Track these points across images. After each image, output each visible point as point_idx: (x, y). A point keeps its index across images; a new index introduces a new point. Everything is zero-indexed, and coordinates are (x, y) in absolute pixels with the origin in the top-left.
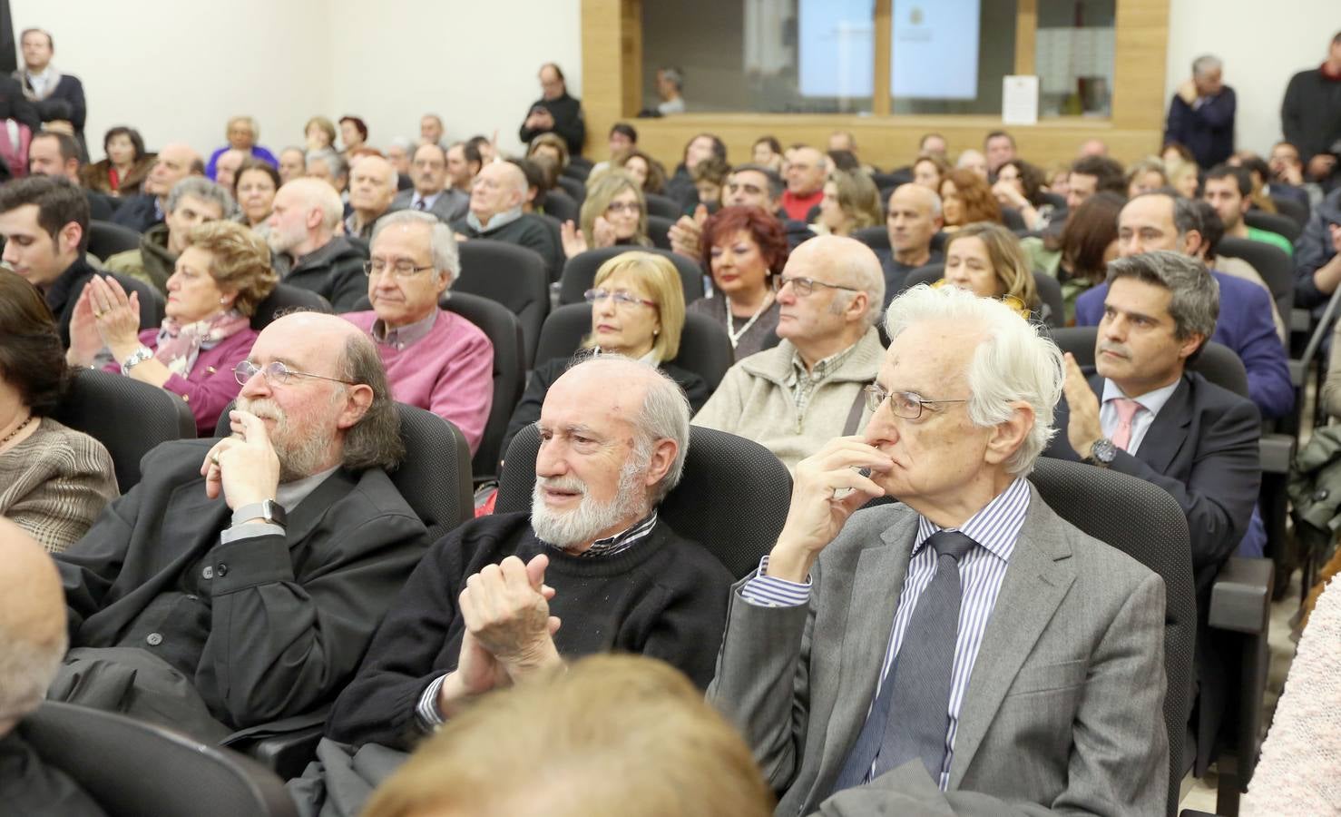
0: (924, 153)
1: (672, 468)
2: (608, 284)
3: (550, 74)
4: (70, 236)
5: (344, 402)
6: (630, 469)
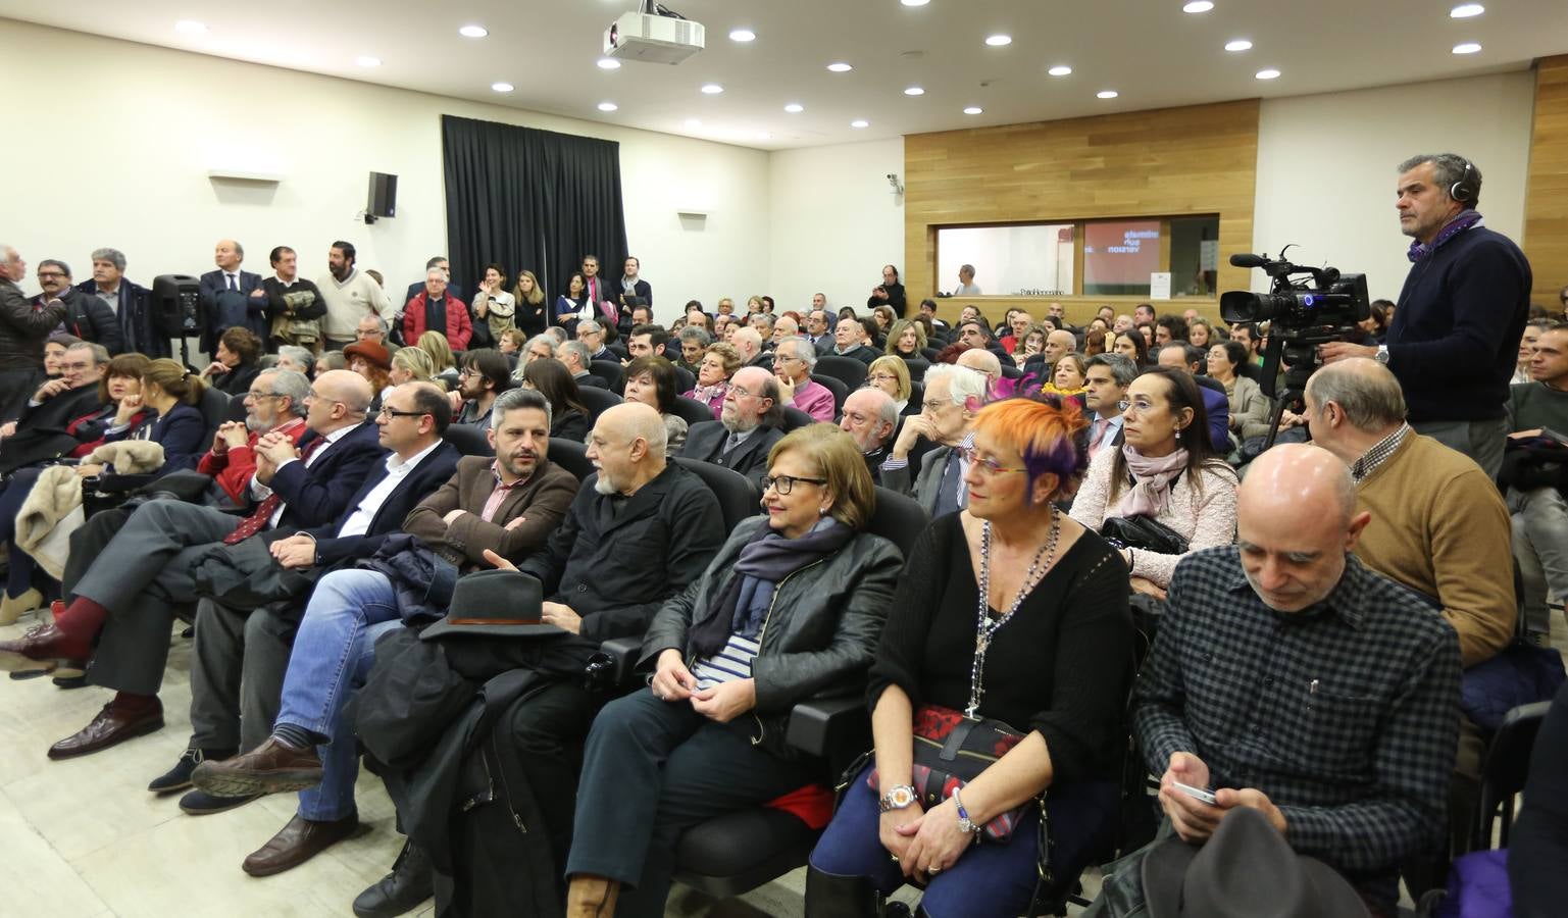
0: (1100, 316)
1: (890, 433)
2: (874, 373)
3: (889, 271)
4: (660, 349)
5: (761, 404)
6: (874, 431)
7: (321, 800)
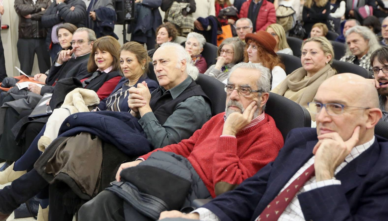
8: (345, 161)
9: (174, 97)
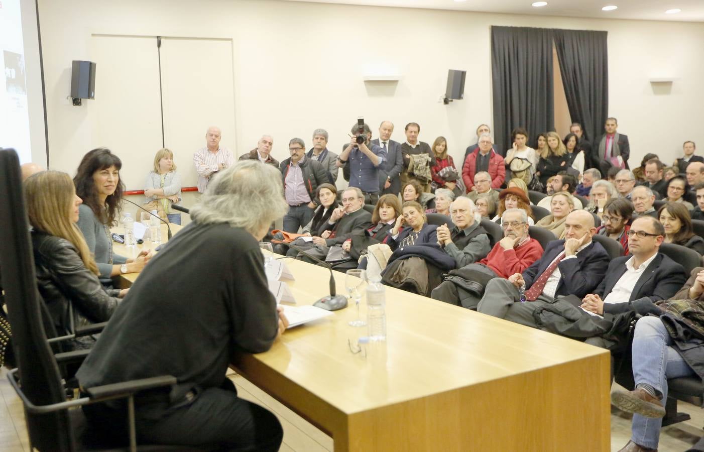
7: (646, 436)
8: (576, 251)
9: (466, 235)
